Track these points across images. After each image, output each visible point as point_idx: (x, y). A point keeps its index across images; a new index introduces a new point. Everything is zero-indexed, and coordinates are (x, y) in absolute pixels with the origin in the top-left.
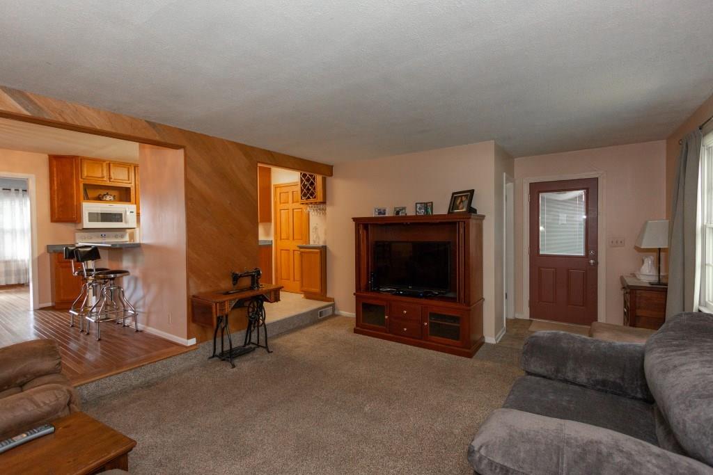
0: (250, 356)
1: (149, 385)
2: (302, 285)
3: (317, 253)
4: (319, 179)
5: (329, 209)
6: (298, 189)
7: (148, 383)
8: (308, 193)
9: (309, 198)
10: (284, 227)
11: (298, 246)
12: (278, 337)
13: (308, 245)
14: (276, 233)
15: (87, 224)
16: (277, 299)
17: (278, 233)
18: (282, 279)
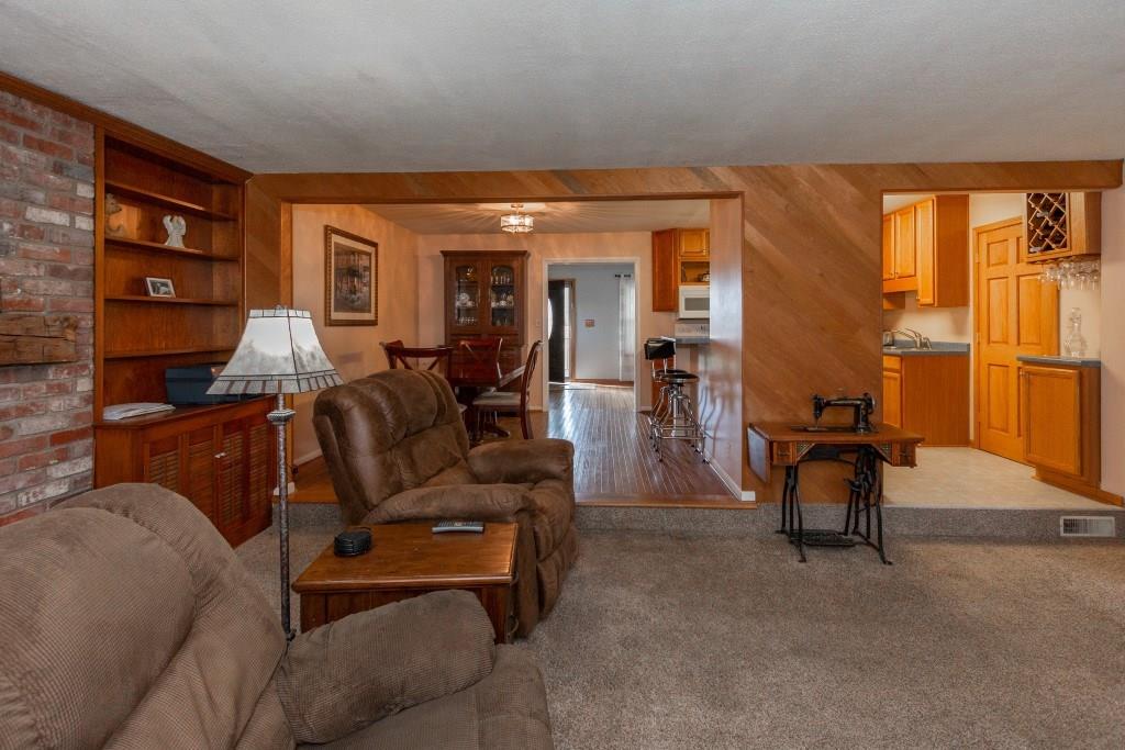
0: (844, 553)
1: (682, 537)
2: (1029, 449)
3: (1068, 377)
4: (1077, 201)
5: (1106, 270)
6: (1024, 232)
7: (682, 534)
8: (1047, 236)
9: (1049, 248)
10: (996, 317)
11: (1019, 359)
12: (923, 542)
13: (1054, 358)
14: (978, 329)
15: (683, 313)
16: (908, 460)
17: (984, 327)
18: (989, 427)
